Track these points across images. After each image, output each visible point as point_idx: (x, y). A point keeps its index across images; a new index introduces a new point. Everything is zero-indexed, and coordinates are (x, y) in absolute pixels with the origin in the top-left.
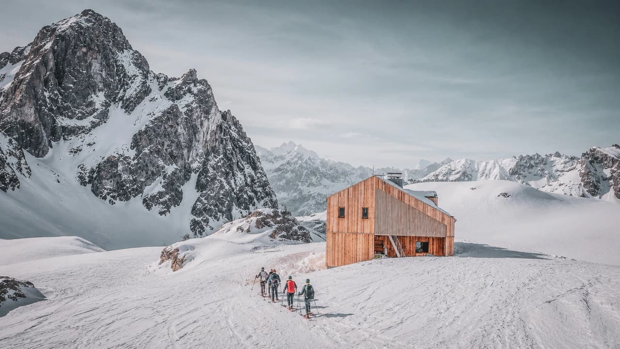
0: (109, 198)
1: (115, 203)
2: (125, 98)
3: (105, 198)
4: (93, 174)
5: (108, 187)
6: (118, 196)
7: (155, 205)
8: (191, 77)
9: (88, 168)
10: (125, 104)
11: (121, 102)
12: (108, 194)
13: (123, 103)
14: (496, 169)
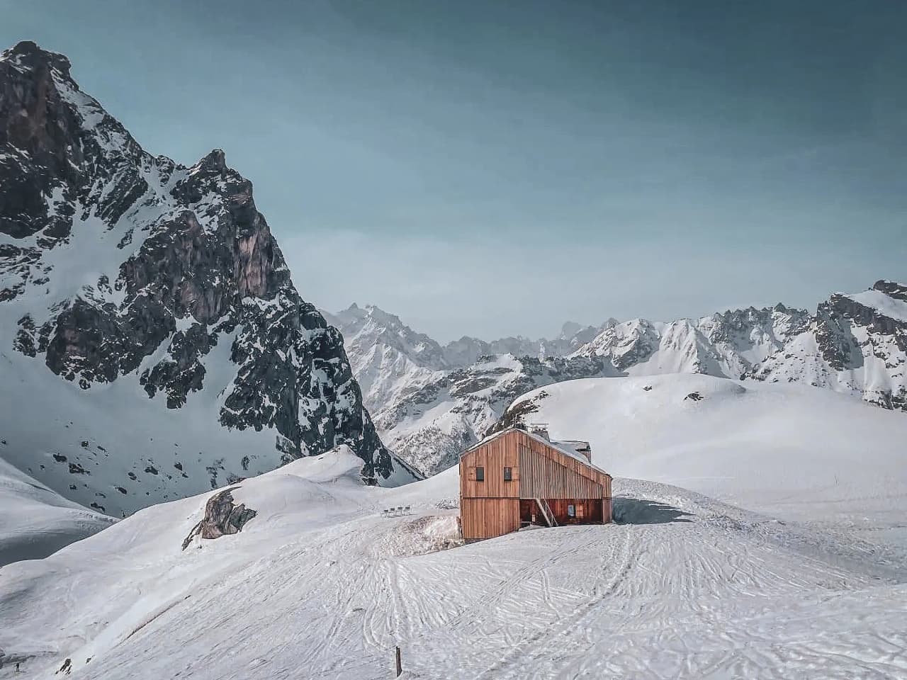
0: (78, 376)
1: (89, 386)
2: (101, 199)
3: (71, 377)
4: (48, 335)
5: (77, 357)
6: (95, 373)
7: (161, 390)
8: (214, 163)
9: (39, 323)
10: (103, 209)
11: (95, 205)
12: (77, 370)
13: (98, 207)
14: (690, 333)
